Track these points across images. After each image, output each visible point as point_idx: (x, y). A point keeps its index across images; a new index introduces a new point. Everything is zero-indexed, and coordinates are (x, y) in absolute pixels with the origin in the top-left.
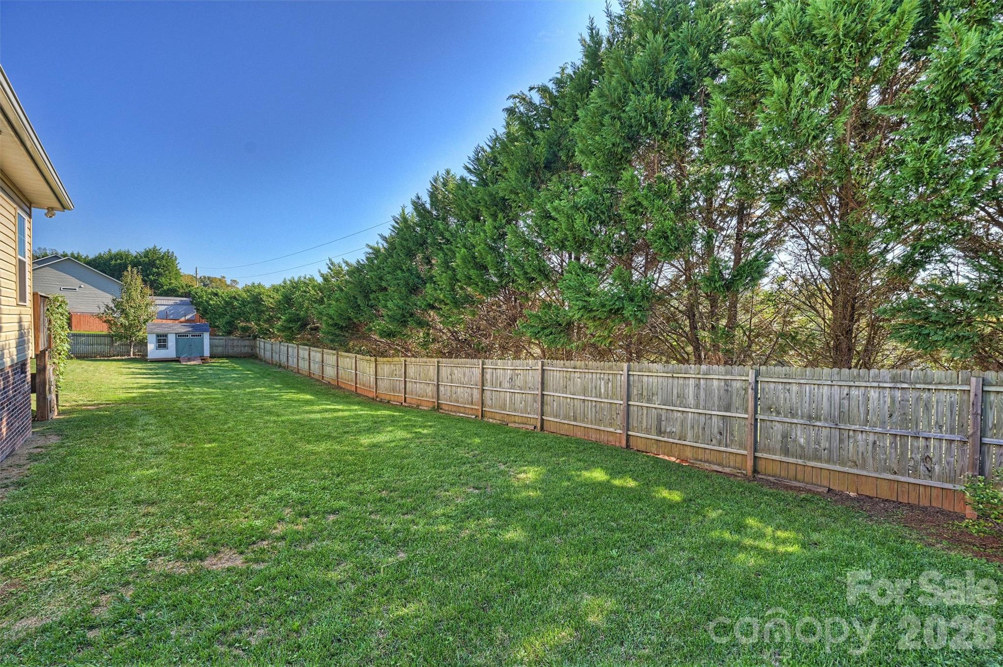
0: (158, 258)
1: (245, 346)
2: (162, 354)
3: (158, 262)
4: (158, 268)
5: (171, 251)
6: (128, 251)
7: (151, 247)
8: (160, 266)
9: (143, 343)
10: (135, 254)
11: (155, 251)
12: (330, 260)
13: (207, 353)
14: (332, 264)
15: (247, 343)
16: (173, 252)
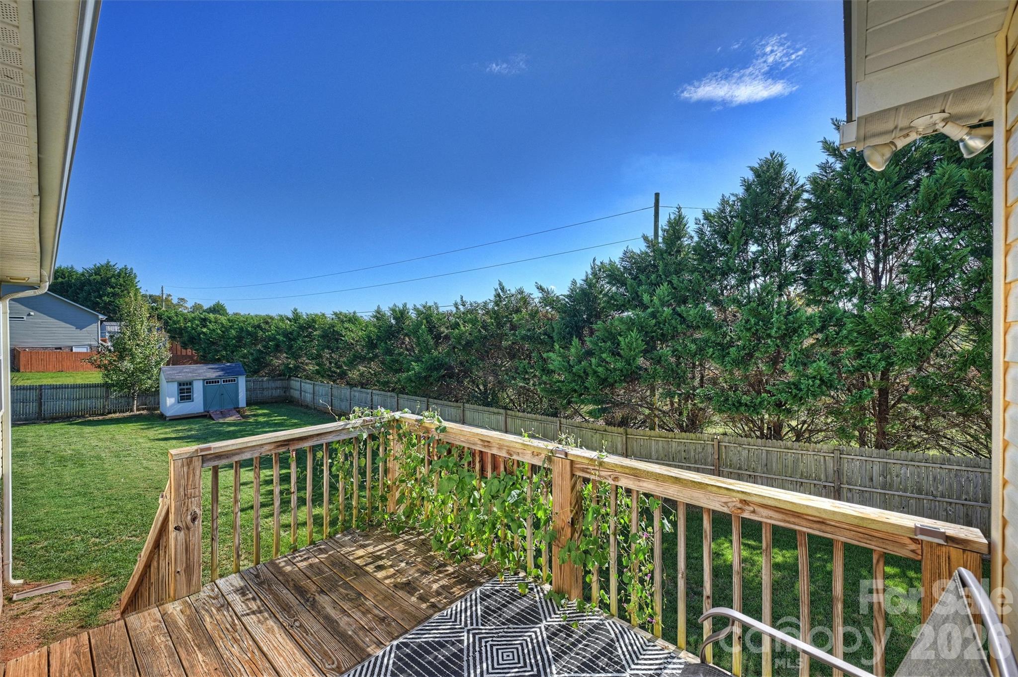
0: (113, 276)
1: (277, 388)
2: (188, 408)
3: (113, 280)
4: (114, 288)
5: (129, 267)
6: (72, 268)
7: (104, 262)
8: (117, 285)
9: (155, 393)
10: (80, 271)
11: (108, 266)
12: (500, 284)
13: (242, 403)
14: (503, 289)
15: (279, 383)
16: (131, 269)
